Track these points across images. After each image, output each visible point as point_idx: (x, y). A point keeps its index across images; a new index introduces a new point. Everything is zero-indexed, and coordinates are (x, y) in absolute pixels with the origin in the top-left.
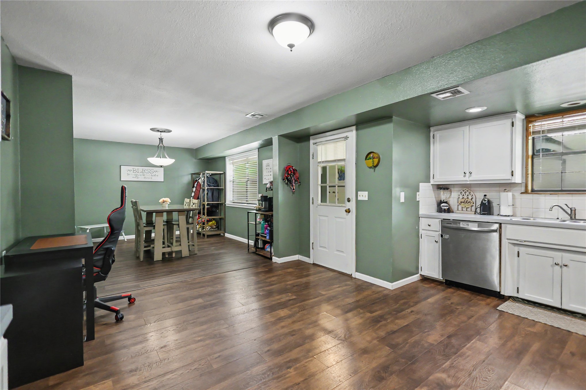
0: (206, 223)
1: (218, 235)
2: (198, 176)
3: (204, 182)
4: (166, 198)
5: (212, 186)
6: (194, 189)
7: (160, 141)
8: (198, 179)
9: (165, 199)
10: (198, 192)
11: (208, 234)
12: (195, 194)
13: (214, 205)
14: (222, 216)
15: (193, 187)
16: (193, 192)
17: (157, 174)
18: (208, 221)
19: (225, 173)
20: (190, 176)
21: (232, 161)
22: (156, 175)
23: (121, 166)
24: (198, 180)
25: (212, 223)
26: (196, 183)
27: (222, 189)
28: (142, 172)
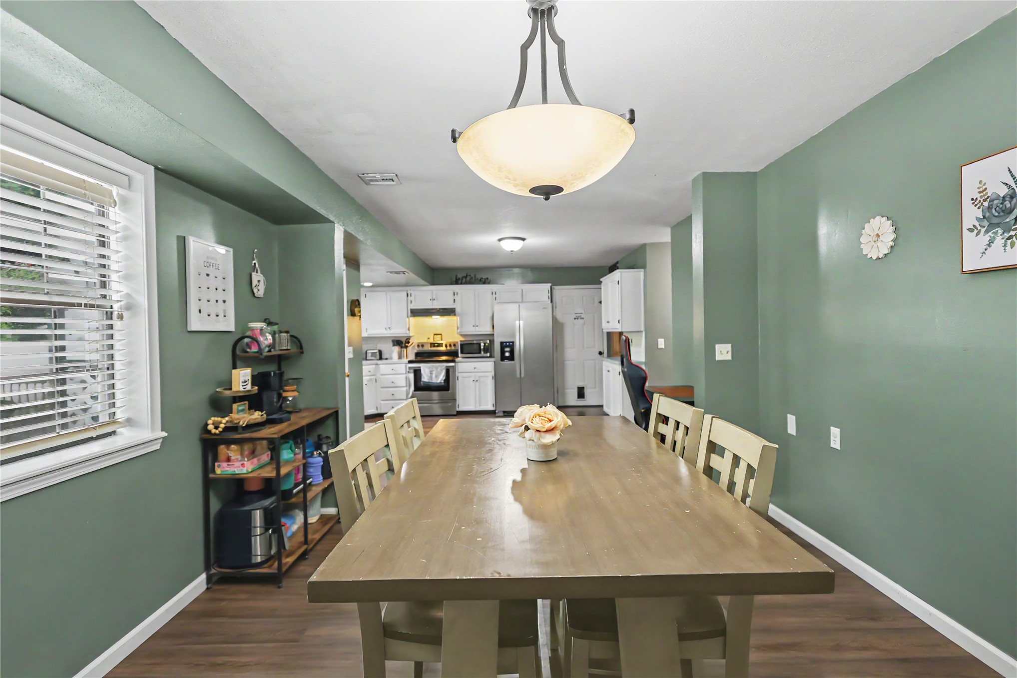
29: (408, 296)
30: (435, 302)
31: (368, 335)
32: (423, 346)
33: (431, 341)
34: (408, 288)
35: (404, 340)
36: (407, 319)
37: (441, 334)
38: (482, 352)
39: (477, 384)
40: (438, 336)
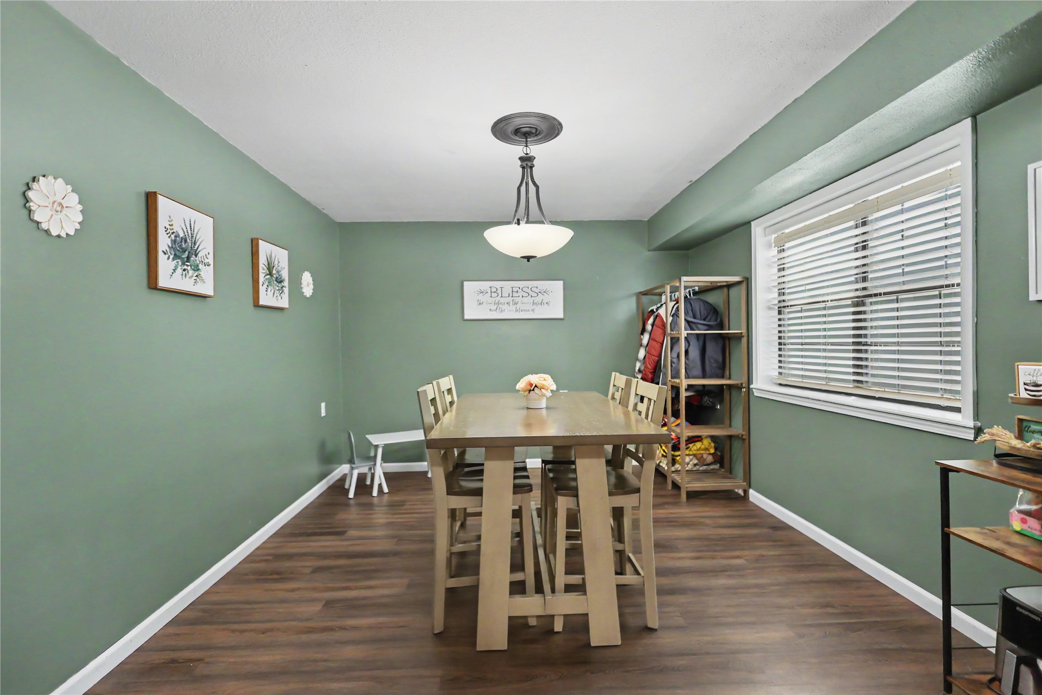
0: (683, 445)
1: (728, 496)
2: (656, 298)
3: (676, 315)
4: (539, 375)
5: (700, 326)
6: (646, 338)
7: (523, 168)
8: (657, 309)
9: (534, 379)
10: (657, 346)
11: (689, 489)
12: (648, 353)
13: (706, 388)
14: (737, 428)
15: (643, 331)
16: (641, 345)
17: (546, 298)
18: (692, 440)
19: (747, 281)
20: (634, 300)
21: (774, 232)
22: (545, 301)
23: (465, 283)
24: (655, 310)
25: (703, 447)
26: (651, 321)
27: (739, 337)
28: (511, 295)
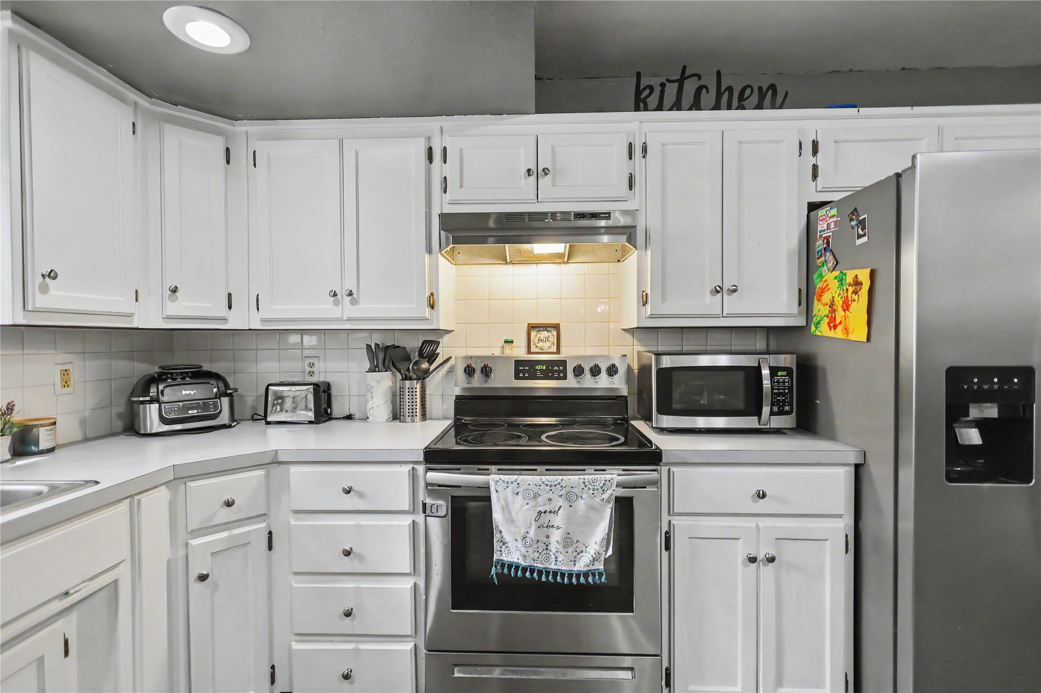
29: (430, 158)
30: (545, 182)
31: (263, 321)
32: (486, 371)
33: (519, 352)
34: (434, 123)
35: (413, 344)
36: (427, 256)
37: (556, 327)
38: (766, 410)
39: (767, 571)
40: (544, 334)
